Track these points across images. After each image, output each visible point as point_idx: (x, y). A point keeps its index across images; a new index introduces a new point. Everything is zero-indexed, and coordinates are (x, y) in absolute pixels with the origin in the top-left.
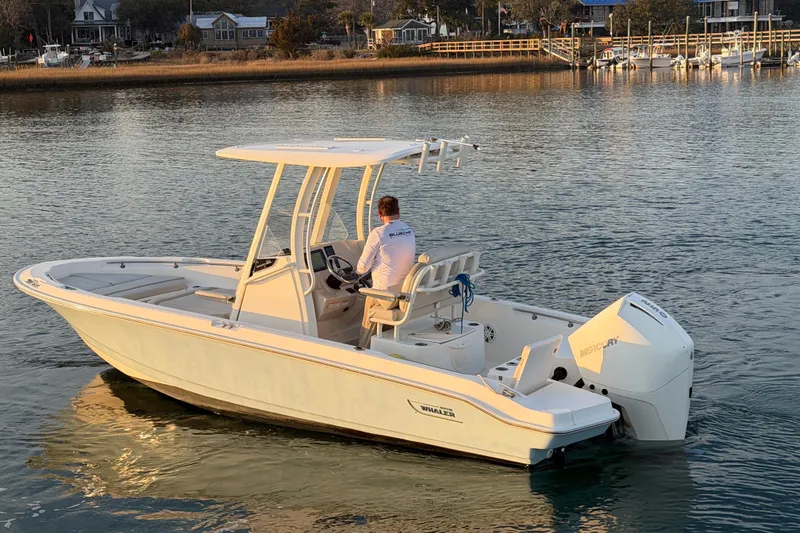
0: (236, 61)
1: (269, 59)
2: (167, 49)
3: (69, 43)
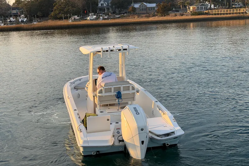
0: (146, 18)
1: (156, 17)
2: (125, 14)
3: (97, 13)
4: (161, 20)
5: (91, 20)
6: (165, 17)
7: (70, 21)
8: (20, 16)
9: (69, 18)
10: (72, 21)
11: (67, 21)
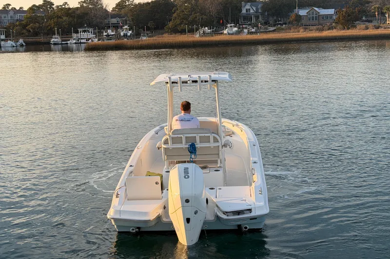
0: (318, 31)
1: (334, 30)
2: (284, 26)
3: (239, 23)
4: (343, 36)
5: (229, 34)
6: (349, 31)
7: (198, 36)
8: (121, 27)
9: (196, 31)
10: (200, 36)
11: (192, 35)
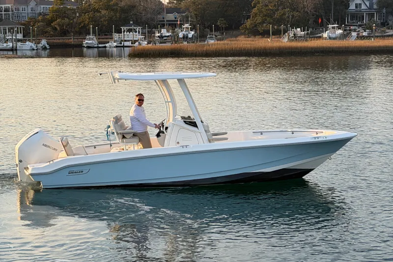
3: (345, 24)
5: (330, 38)
7: (286, 40)
8: (181, 25)
9: (284, 34)
10: (290, 40)
11: (279, 39)
